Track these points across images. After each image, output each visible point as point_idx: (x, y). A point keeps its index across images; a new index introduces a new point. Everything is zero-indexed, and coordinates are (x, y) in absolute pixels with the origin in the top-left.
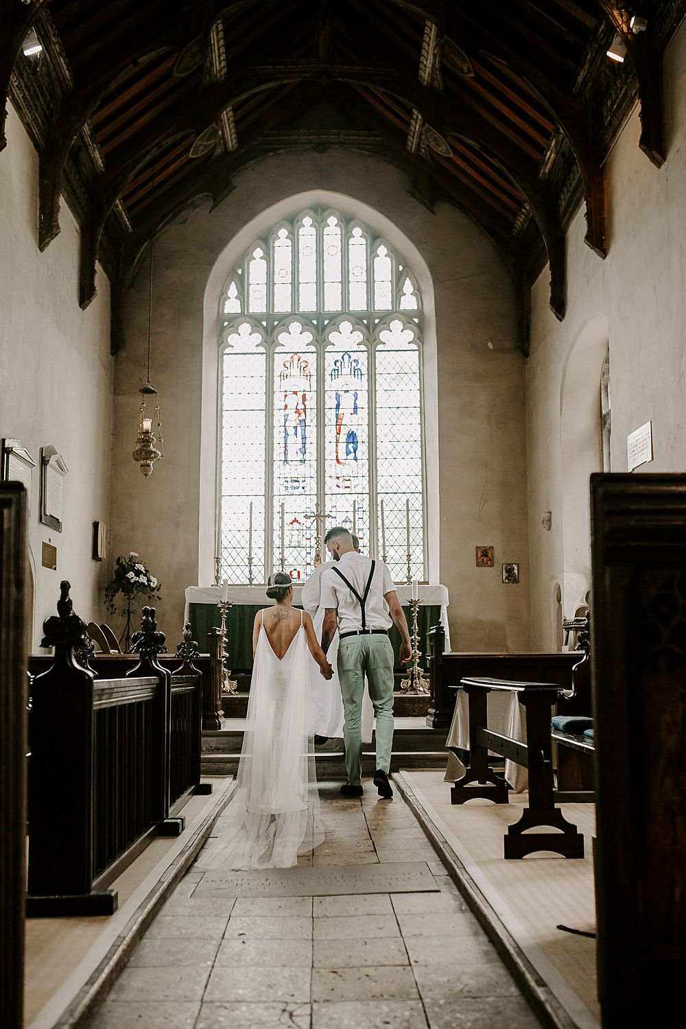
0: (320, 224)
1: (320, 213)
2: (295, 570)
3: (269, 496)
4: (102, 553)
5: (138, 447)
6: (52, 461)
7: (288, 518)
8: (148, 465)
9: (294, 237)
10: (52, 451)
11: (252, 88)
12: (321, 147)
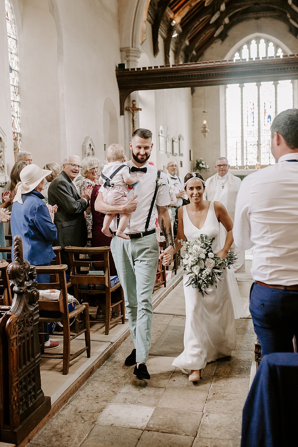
0: (258, 43)
1: (258, 39)
2: (251, 161)
3: (242, 137)
4: (192, 159)
5: (203, 129)
6: (181, 139)
7: (249, 144)
8: (205, 135)
9: (249, 48)
10: (181, 136)
11: (233, 11)
12: (257, 18)
